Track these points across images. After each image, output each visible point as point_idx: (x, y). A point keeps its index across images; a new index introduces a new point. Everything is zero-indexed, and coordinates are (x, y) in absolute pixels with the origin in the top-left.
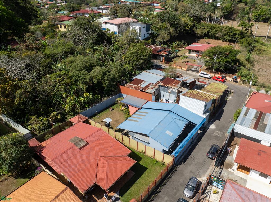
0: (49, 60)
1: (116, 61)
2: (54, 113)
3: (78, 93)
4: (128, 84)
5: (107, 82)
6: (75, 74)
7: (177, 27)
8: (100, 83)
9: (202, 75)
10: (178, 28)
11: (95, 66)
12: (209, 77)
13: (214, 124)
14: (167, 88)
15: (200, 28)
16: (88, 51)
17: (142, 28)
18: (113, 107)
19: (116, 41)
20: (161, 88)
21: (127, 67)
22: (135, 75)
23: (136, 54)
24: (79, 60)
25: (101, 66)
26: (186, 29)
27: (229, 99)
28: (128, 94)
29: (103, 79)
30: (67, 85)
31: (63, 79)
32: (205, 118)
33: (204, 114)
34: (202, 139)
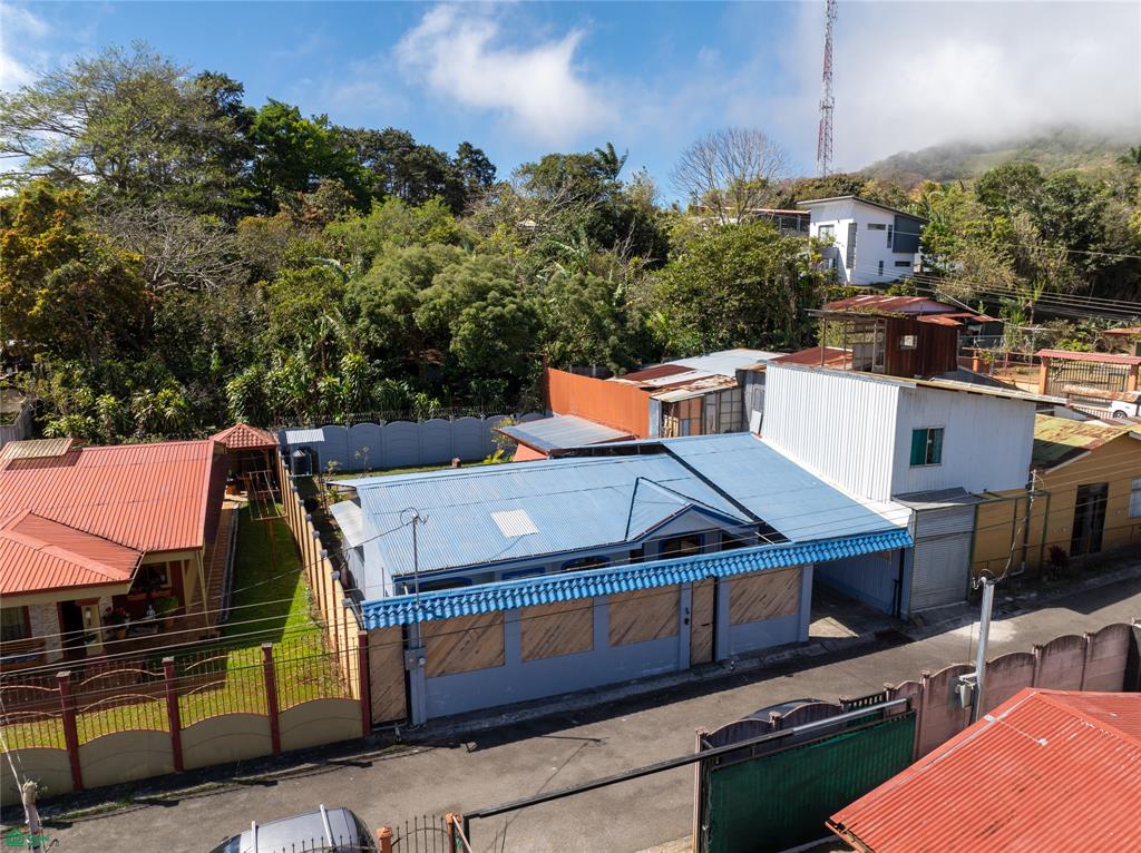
2: (164, 393)
7: (1086, 239)
17: (864, 227)
32: (905, 529)
33: (898, 496)
34: (810, 670)
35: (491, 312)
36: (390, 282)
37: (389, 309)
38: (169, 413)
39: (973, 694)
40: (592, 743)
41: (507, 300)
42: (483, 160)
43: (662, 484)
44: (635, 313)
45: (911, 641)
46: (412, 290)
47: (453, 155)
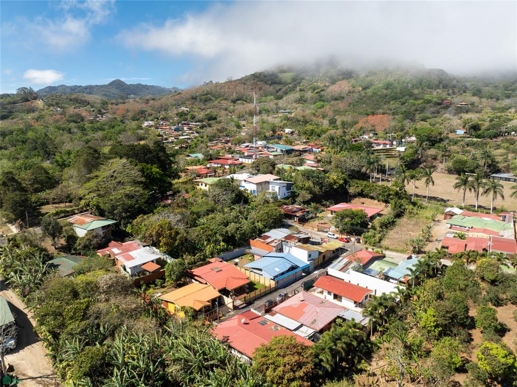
0: (195, 216)
1: (250, 219)
2: (199, 254)
3: (217, 242)
4: (257, 239)
5: (239, 236)
6: (215, 228)
8: (233, 236)
9: (330, 236)
11: (231, 223)
12: (333, 237)
14: (287, 242)
15: (354, 185)
16: (226, 210)
17: (281, 187)
18: (242, 257)
19: (252, 201)
20: (283, 242)
21: (260, 225)
22: (264, 232)
23: (267, 213)
24: (219, 217)
25: (236, 223)
26: (334, 188)
28: (255, 247)
29: (236, 232)
30: (207, 236)
31: (206, 231)
32: (309, 264)
33: (308, 261)
35: (241, 232)
43: (285, 262)
45: (311, 274)
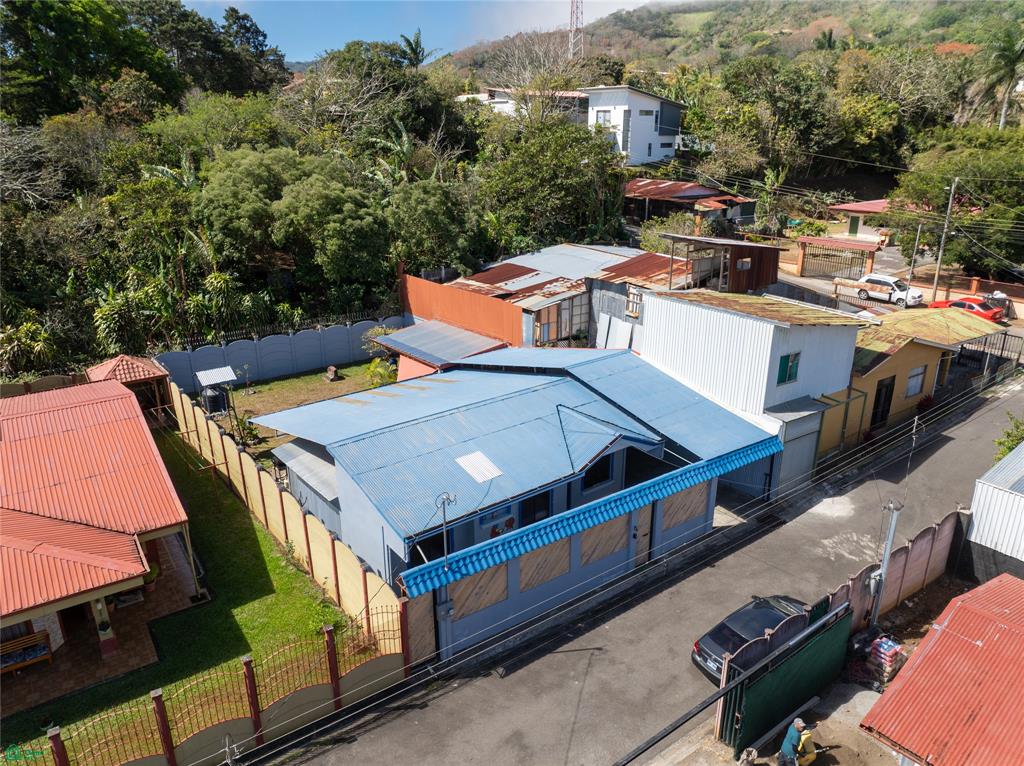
4: (460, 280)
7: (812, 125)
10: (816, 132)
12: (911, 302)
13: (852, 499)
15: (933, 146)
17: (635, 113)
26: (856, 143)
27: (1002, 395)
32: (777, 436)
33: (771, 409)
34: (724, 559)
35: (351, 225)
36: (240, 197)
37: (244, 223)
38: (37, 348)
39: (879, 584)
40: (597, 652)
41: (362, 211)
42: (252, 26)
43: (578, 409)
44: (472, 214)
45: (785, 522)
46: (266, 204)
47: (220, 22)
